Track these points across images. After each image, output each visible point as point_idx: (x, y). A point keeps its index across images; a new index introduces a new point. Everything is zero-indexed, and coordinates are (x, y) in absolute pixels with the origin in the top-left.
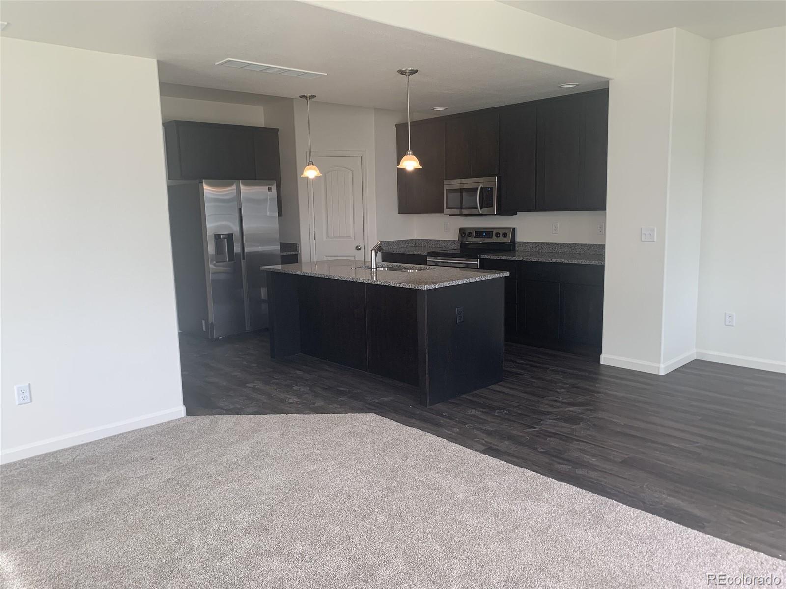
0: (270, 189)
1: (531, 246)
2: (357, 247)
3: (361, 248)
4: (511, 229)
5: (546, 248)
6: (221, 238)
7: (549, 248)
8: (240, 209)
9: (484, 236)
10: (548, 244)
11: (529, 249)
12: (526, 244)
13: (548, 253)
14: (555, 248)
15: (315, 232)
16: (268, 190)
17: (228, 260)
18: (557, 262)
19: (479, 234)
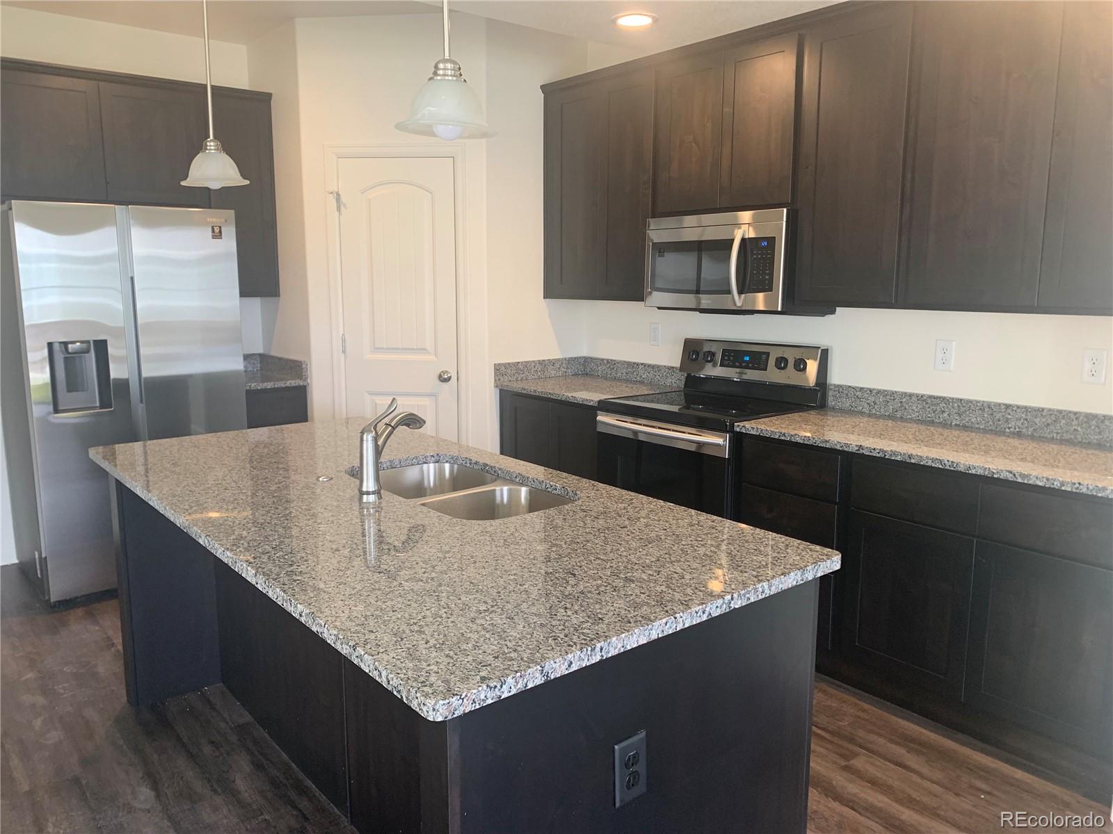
0: (217, 235)
1: (872, 399)
2: (440, 376)
4: (820, 351)
5: (914, 408)
6: (70, 351)
7: (924, 408)
8: (132, 279)
9: (744, 364)
10: (921, 398)
11: (866, 405)
12: (859, 394)
13: (919, 422)
14: (943, 412)
15: (343, 335)
16: (210, 234)
17: (98, 405)
18: (973, 472)
19: (732, 358)
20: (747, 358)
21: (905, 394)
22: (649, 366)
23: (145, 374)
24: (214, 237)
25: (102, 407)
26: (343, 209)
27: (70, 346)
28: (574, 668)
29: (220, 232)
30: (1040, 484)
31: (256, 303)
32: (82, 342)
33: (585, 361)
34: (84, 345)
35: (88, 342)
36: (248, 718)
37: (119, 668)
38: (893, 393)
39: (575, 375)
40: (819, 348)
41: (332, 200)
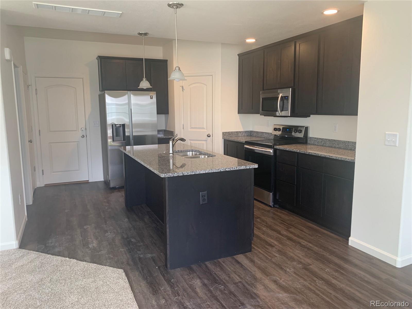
0: (152, 98)
1: (318, 141)
2: (207, 135)
3: (210, 136)
4: (305, 127)
5: (328, 143)
6: (117, 126)
7: (330, 143)
8: (131, 109)
9: (287, 132)
10: (329, 140)
11: (317, 143)
12: (315, 139)
13: (329, 147)
14: (334, 144)
15: (183, 124)
16: (150, 98)
17: (123, 140)
18: (322, 156)
19: (284, 130)
20: (288, 130)
21: (325, 139)
22: (266, 133)
23: (133, 135)
24: (151, 99)
25: (123, 141)
26: (184, 90)
27: (117, 125)
28: (189, 174)
29: (152, 97)
30: (335, 158)
31: (163, 117)
32: (119, 124)
33: (251, 132)
34: (120, 125)
35: (121, 124)
36: (150, 210)
37: (124, 200)
38: (323, 139)
39: (248, 136)
40: (304, 127)
41: (181, 88)
